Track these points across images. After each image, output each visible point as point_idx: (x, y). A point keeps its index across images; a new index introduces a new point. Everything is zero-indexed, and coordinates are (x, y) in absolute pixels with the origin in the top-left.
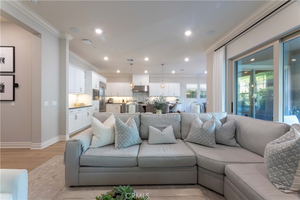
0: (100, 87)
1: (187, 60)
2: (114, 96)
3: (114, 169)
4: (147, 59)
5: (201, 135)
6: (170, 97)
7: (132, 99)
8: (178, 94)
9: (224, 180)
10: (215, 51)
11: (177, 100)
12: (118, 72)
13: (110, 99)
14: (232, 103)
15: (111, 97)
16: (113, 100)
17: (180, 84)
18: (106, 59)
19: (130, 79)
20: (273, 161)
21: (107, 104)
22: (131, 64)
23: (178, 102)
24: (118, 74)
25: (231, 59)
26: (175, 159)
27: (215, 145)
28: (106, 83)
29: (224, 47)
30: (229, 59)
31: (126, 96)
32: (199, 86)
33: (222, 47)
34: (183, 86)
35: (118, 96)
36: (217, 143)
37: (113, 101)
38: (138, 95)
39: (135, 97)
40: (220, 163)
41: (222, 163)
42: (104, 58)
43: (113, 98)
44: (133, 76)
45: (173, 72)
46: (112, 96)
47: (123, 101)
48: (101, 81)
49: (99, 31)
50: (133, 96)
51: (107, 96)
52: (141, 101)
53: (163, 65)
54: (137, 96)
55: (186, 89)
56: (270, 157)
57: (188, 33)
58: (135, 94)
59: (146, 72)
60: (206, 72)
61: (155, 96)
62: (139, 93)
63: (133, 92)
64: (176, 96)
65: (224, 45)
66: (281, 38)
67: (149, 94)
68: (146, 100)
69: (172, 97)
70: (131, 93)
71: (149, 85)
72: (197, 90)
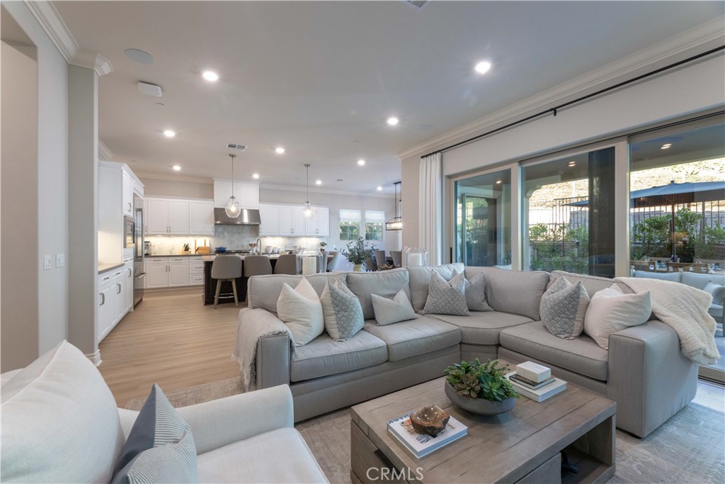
0: (134, 208)
1: (361, 163)
2: (155, 235)
3: (352, 374)
4: (280, 151)
5: (452, 300)
6: (306, 237)
7: (212, 243)
8: (325, 231)
9: (497, 353)
10: (422, 157)
11: (323, 245)
12: (177, 168)
14: (451, 248)
16: (152, 245)
17: (328, 209)
18: (169, 134)
19: (206, 190)
20: (555, 312)
22: (232, 156)
23: (323, 248)
24: (176, 174)
25: (449, 177)
26: (438, 337)
27: (469, 313)
28: (142, 198)
29: (439, 154)
30: (446, 176)
31: (194, 236)
32: (363, 215)
33: (436, 153)
34: (334, 215)
35: (169, 236)
36: (470, 310)
37: (151, 250)
38: (228, 232)
39: (219, 237)
40: (493, 330)
41: (496, 330)
42: (163, 132)
43: (153, 240)
44: (215, 182)
45: (319, 183)
46: (149, 235)
47: (187, 248)
48: (136, 192)
49: (210, 76)
50: (216, 234)
52: (238, 247)
53: (308, 166)
54: (226, 234)
55: (340, 219)
56: (551, 308)
57: (393, 121)
58: (221, 229)
59: (256, 176)
60: (380, 189)
61: (274, 236)
62: (230, 228)
63: (216, 224)
64: (319, 235)
65: (439, 151)
66: (521, 161)
67: (260, 230)
68: (251, 245)
69: (311, 237)
70: (210, 227)
71: (257, 209)
72: (360, 224)
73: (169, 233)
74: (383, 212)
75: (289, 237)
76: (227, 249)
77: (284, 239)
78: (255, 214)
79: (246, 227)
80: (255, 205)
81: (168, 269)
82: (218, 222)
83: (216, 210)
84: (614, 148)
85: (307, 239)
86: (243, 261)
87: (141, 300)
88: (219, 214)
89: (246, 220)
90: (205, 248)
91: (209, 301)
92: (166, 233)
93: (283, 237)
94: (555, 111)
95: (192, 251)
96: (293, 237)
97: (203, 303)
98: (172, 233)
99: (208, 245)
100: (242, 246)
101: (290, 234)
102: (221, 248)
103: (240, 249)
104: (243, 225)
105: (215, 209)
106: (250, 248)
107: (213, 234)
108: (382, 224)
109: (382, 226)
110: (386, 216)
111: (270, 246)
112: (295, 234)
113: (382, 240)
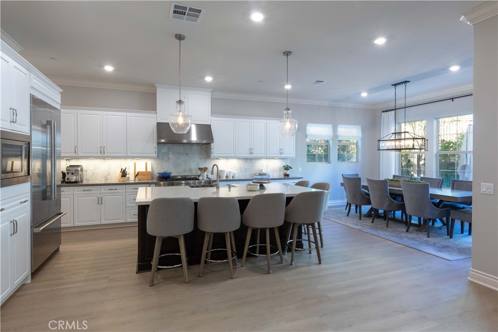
0: (33, 120)
2: (87, 157)
6: (267, 158)
7: (155, 166)
8: (290, 151)
11: (287, 168)
12: (109, 69)
13: (73, 170)
15: (74, 163)
16: (82, 170)
19: (148, 101)
21: (62, 189)
22: (180, 37)
23: (288, 172)
28: (58, 107)
31: (133, 158)
32: (335, 130)
35: (104, 158)
37: (82, 176)
39: (163, 159)
43: (85, 164)
44: (158, 90)
46: (78, 158)
47: (124, 174)
48: (38, 96)
50: (160, 156)
51: (63, 158)
52: (185, 171)
53: (287, 53)
54: (171, 156)
55: (306, 136)
58: (165, 149)
59: (209, 79)
60: (364, 95)
61: (227, 158)
62: (176, 148)
63: (159, 143)
64: (283, 155)
67: (212, 150)
68: (200, 169)
69: (273, 158)
70: (152, 147)
71: (209, 124)
72: (331, 142)
73: (103, 155)
74: (359, 127)
75: (246, 159)
76: (171, 175)
77: (241, 162)
78: (206, 131)
79: (195, 147)
80: (206, 118)
81: (100, 201)
82: (163, 141)
83: (159, 125)
85: (268, 161)
86: (196, 204)
87: (58, 250)
88: (163, 129)
89: (194, 138)
90: (146, 174)
91: (144, 265)
92: (99, 155)
93: (238, 158)
95: (131, 177)
96: (251, 159)
97: (135, 268)
98: (106, 154)
99: (149, 169)
100: (190, 170)
101: (248, 156)
102: (165, 173)
103: (187, 174)
104: (191, 144)
105: (158, 123)
106: (199, 172)
107: (156, 155)
108: (357, 141)
109: (357, 144)
110: (363, 131)
111: (223, 171)
112: (253, 155)
113: (357, 161)
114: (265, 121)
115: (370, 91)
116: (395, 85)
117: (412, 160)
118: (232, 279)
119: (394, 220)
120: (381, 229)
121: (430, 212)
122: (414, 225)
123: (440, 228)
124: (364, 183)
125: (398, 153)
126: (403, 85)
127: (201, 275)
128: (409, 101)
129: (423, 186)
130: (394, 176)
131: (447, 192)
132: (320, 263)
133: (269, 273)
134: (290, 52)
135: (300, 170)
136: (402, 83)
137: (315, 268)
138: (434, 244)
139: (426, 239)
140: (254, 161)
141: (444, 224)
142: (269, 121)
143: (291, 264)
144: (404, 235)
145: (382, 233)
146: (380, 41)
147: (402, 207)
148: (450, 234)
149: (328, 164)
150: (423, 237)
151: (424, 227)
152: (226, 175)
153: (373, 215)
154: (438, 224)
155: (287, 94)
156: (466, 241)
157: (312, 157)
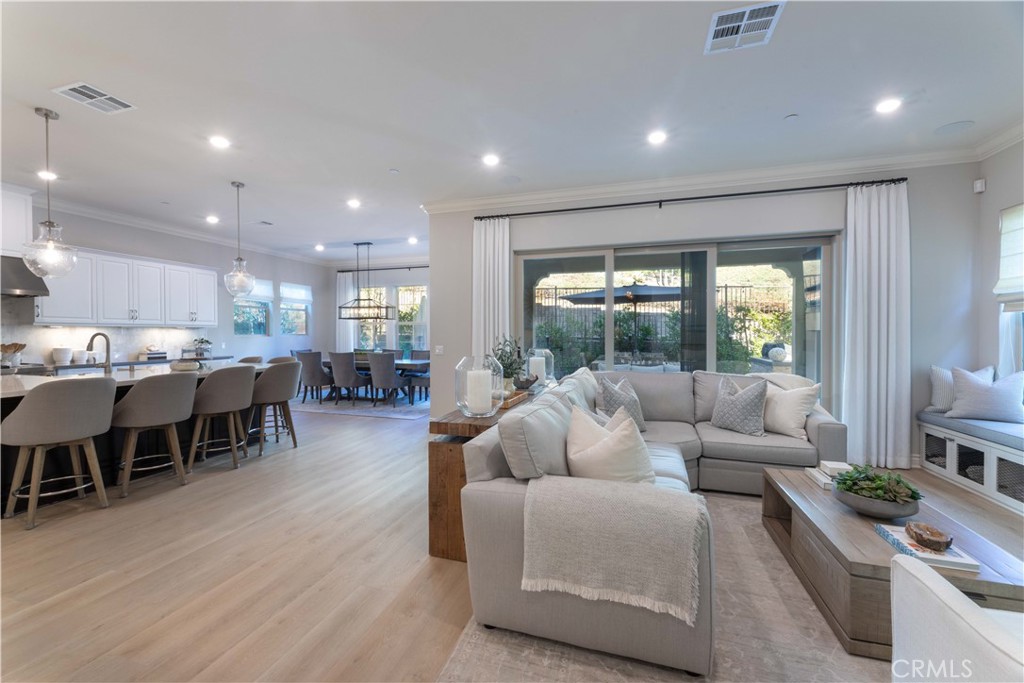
6: (163, 327)
8: (209, 316)
10: (476, 218)
11: (201, 343)
17: (215, 273)
20: (747, 411)
22: (47, 114)
29: (508, 220)
32: (276, 290)
33: (502, 216)
55: (234, 295)
57: (490, 161)
59: (47, 176)
60: (320, 248)
61: (72, 326)
64: (196, 323)
65: (507, 215)
66: (617, 249)
67: (38, 310)
69: (176, 327)
71: (21, 256)
72: (270, 304)
74: (310, 288)
75: (118, 328)
84: (706, 252)
94: (660, 203)
96: (130, 329)
101: (126, 322)
108: (306, 307)
109: (306, 310)
110: (314, 293)
111: (65, 349)
112: (137, 322)
113: (307, 334)
114: (161, 265)
115: (327, 245)
116: (357, 244)
117: (368, 332)
118: (184, 485)
119: (359, 399)
120: (348, 408)
121: (396, 380)
122: (380, 400)
123: (402, 399)
124: (325, 359)
125: (356, 321)
126: (366, 246)
127: (126, 494)
128: (373, 263)
129: (389, 356)
130: (355, 350)
131: (406, 361)
132: (295, 446)
133: (236, 468)
134: (243, 185)
135: (223, 346)
136: (365, 244)
137: (292, 451)
138: (400, 411)
139: (392, 409)
140: (134, 331)
141: (406, 395)
142: (168, 266)
143: (260, 455)
144: (372, 409)
145: (351, 412)
146: (354, 204)
147: (368, 381)
148: (412, 402)
149: (267, 338)
150: (390, 408)
151: (389, 399)
152: (70, 359)
153: (335, 397)
154: (401, 395)
155: (207, 230)
156: (426, 404)
157: (242, 328)
